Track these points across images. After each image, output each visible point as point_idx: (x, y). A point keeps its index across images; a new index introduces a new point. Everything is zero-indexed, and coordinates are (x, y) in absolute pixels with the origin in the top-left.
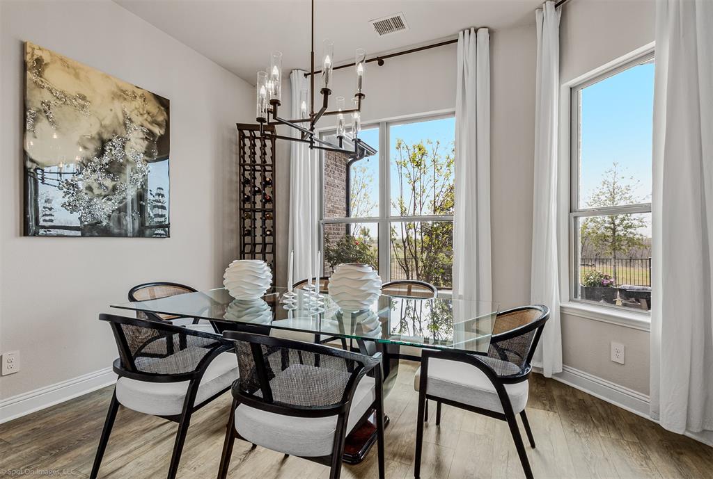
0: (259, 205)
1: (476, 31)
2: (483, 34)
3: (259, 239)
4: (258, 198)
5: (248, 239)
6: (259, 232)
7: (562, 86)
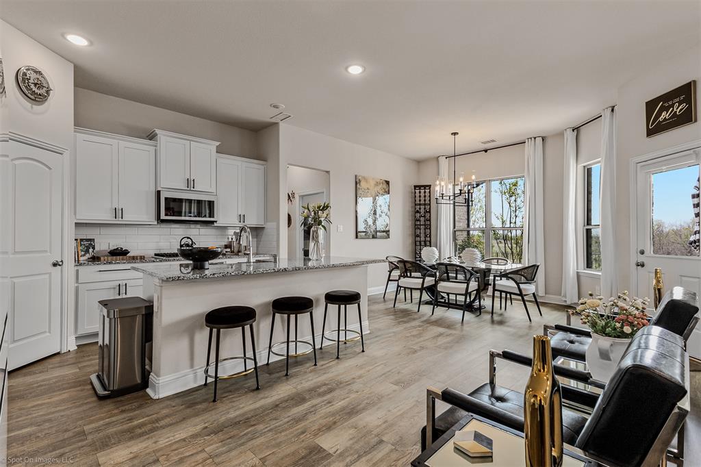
0: (422, 223)
1: (535, 138)
2: (539, 140)
3: (423, 239)
4: (422, 219)
5: (418, 239)
6: (422, 235)
7: (579, 166)
